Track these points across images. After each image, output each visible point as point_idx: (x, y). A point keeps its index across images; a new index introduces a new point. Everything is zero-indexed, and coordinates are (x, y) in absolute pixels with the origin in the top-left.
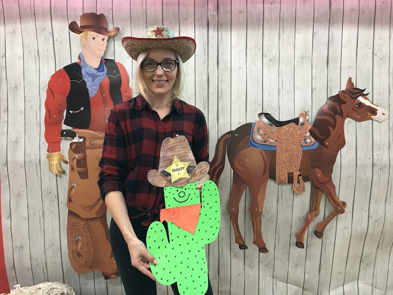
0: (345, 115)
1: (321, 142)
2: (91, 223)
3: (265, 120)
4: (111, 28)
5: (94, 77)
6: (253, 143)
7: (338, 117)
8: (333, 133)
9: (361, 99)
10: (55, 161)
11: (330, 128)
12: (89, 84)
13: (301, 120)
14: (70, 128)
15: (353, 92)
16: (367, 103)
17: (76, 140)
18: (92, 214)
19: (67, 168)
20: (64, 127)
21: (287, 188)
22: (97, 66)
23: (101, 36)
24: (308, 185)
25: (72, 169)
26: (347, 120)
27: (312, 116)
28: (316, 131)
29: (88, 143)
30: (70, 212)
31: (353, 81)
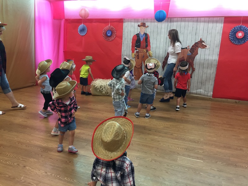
0: (199, 47)
1: (192, 53)
2: (139, 69)
4: (146, 26)
5: (142, 37)
7: (197, 48)
9: (203, 43)
10: (133, 55)
11: (195, 50)
12: (141, 38)
13: (188, 48)
15: (201, 41)
16: (205, 44)
17: (137, 51)
18: (139, 67)
22: (143, 34)
23: (144, 28)
25: (136, 57)
26: (199, 48)
28: (191, 51)
29: (139, 51)
31: (202, 39)
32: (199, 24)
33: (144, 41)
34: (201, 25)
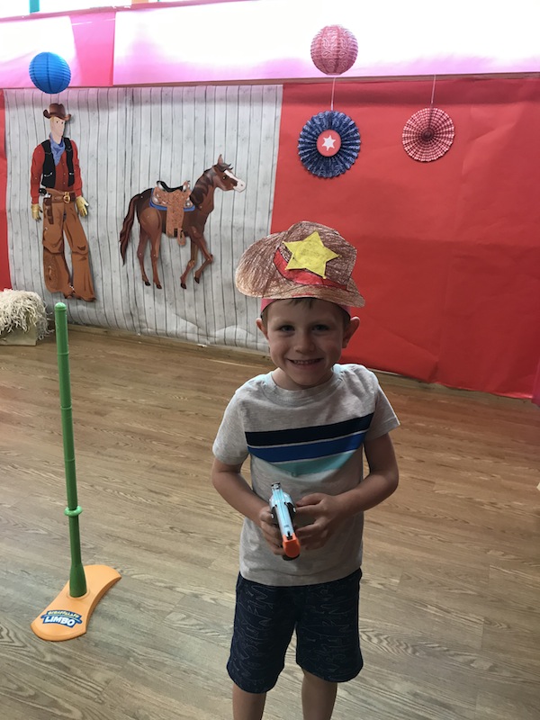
0: (215, 185)
1: (197, 206)
2: (57, 257)
3: (161, 187)
5: (58, 150)
6: (152, 204)
7: (210, 187)
8: (206, 199)
10: (35, 211)
13: (184, 188)
14: (44, 187)
16: (231, 176)
17: (47, 196)
18: (56, 250)
19: (42, 215)
20: (42, 187)
21: (174, 241)
22: (60, 143)
23: (61, 121)
24: (188, 240)
25: (45, 217)
26: (217, 189)
27: (192, 185)
28: (194, 197)
29: (53, 199)
30: (44, 248)
32: (210, 106)
33: (65, 164)
34: (219, 113)
